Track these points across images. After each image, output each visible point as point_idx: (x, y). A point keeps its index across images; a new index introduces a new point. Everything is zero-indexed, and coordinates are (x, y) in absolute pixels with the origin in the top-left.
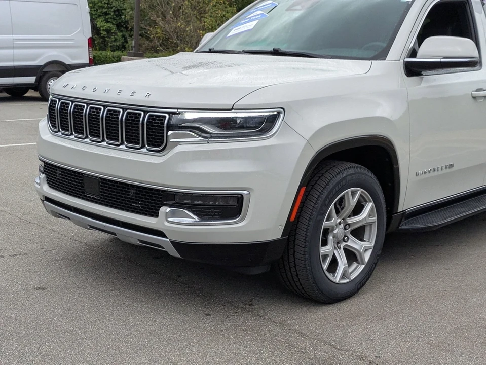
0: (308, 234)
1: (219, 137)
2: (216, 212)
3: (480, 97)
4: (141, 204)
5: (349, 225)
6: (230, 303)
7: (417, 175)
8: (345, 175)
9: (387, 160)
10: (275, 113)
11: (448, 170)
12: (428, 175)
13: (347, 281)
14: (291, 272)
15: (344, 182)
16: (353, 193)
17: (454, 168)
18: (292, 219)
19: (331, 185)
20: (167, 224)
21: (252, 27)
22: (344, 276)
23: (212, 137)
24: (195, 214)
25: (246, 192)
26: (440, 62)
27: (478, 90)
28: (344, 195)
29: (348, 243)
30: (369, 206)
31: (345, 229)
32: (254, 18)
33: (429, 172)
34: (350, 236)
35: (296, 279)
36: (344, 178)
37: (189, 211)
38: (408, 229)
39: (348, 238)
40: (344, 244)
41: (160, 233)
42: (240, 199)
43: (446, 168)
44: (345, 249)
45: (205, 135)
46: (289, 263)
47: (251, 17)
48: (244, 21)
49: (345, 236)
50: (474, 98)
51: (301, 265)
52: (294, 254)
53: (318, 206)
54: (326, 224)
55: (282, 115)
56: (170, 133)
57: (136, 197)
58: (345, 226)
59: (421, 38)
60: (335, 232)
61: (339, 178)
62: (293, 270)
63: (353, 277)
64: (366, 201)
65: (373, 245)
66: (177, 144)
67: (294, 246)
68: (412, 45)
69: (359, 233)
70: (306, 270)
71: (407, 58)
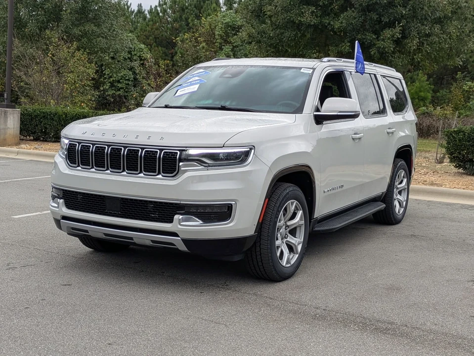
0: (270, 231)
1: (215, 166)
2: (215, 217)
3: (356, 139)
4: (157, 214)
5: (288, 226)
6: (212, 285)
7: (324, 192)
8: (288, 191)
9: (308, 181)
10: (249, 149)
11: (340, 189)
12: (330, 192)
13: (290, 265)
14: (256, 259)
15: (288, 195)
16: (292, 203)
17: (344, 188)
18: (260, 221)
19: (281, 197)
20: (180, 227)
21: (196, 89)
22: (288, 262)
23: (209, 166)
24: (199, 219)
25: (234, 202)
26: (337, 115)
27: (355, 134)
28: (287, 205)
29: (288, 239)
30: (300, 213)
31: (286, 230)
32: (194, 82)
33: (331, 190)
34: (289, 235)
35: (260, 264)
36: (288, 193)
37: (195, 217)
38: (319, 231)
39: (288, 236)
40: (286, 240)
41: (175, 234)
42: (230, 208)
43: (340, 188)
44: (286, 243)
45: (204, 164)
46: (256, 252)
47: (191, 82)
48: (186, 85)
49: (286, 234)
50: (353, 139)
51: (265, 253)
52: (260, 246)
53: (275, 212)
54: (278, 224)
55: (253, 151)
56: (181, 164)
57: (153, 209)
58: (286, 227)
59: (322, 100)
60: (281, 231)
61: (285, 193)
62: (259, 257)
63: (292, 262)
64: (298, 210)
65: (302, 240)
66: (186, 171)
67: (260, 240)
68: (316, 104)
69: (293, 232)
70: (268, 256)
71: (315, 112)
